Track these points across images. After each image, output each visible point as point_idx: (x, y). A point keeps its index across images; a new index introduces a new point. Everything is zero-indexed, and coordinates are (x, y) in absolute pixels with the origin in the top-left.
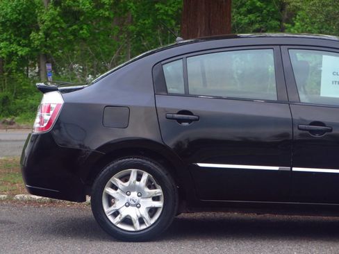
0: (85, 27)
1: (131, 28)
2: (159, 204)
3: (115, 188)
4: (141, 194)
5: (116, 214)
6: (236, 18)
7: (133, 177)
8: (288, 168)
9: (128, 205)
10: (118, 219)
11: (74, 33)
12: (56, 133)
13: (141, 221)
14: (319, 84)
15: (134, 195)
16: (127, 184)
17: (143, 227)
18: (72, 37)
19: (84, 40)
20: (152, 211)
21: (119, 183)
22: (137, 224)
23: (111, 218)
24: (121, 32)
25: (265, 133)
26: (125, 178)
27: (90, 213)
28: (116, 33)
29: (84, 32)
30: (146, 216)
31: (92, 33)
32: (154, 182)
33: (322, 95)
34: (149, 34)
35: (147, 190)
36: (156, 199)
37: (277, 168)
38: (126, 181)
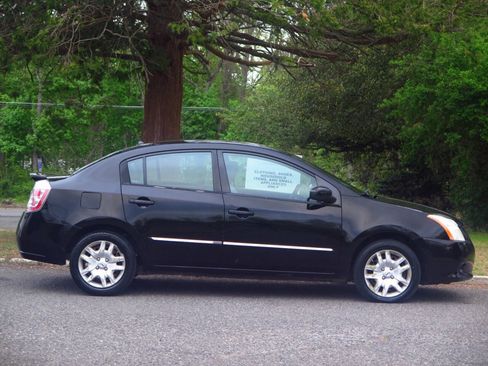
0: (68, 131)
1: (104, 133)
2: (122, 268)
3: (88, 255)
4: (108, 260)
5: (89, 274)
6: (183, 128)
7: (102, 247)
8: (220, 242)
9: (98, 268)
10: (90, 278)
11: (60, 136)
12: (44, 211)
13: (108, 280)
14: (244, 179)
15: (103, 260)
16: (97, 252)
17: (109, 285)
18: (57, 139)
19: (67, 141)
20: (116, 273)
21: (92, 251)
22: (104, 282)
23: (84, 278)
24: (96, 136)
25: (203, 215)
26: (96, 248)
27: (69, 274)
28: (92, 136)
29: (68, 135)
30: (112, 277)
31: (74, 137)
32: (119, 251)
33: (246, 187)
34: (117, 138)
35: (113, 257)
36: (119, 263)
37: (211, 242)
38: (97, 249)
